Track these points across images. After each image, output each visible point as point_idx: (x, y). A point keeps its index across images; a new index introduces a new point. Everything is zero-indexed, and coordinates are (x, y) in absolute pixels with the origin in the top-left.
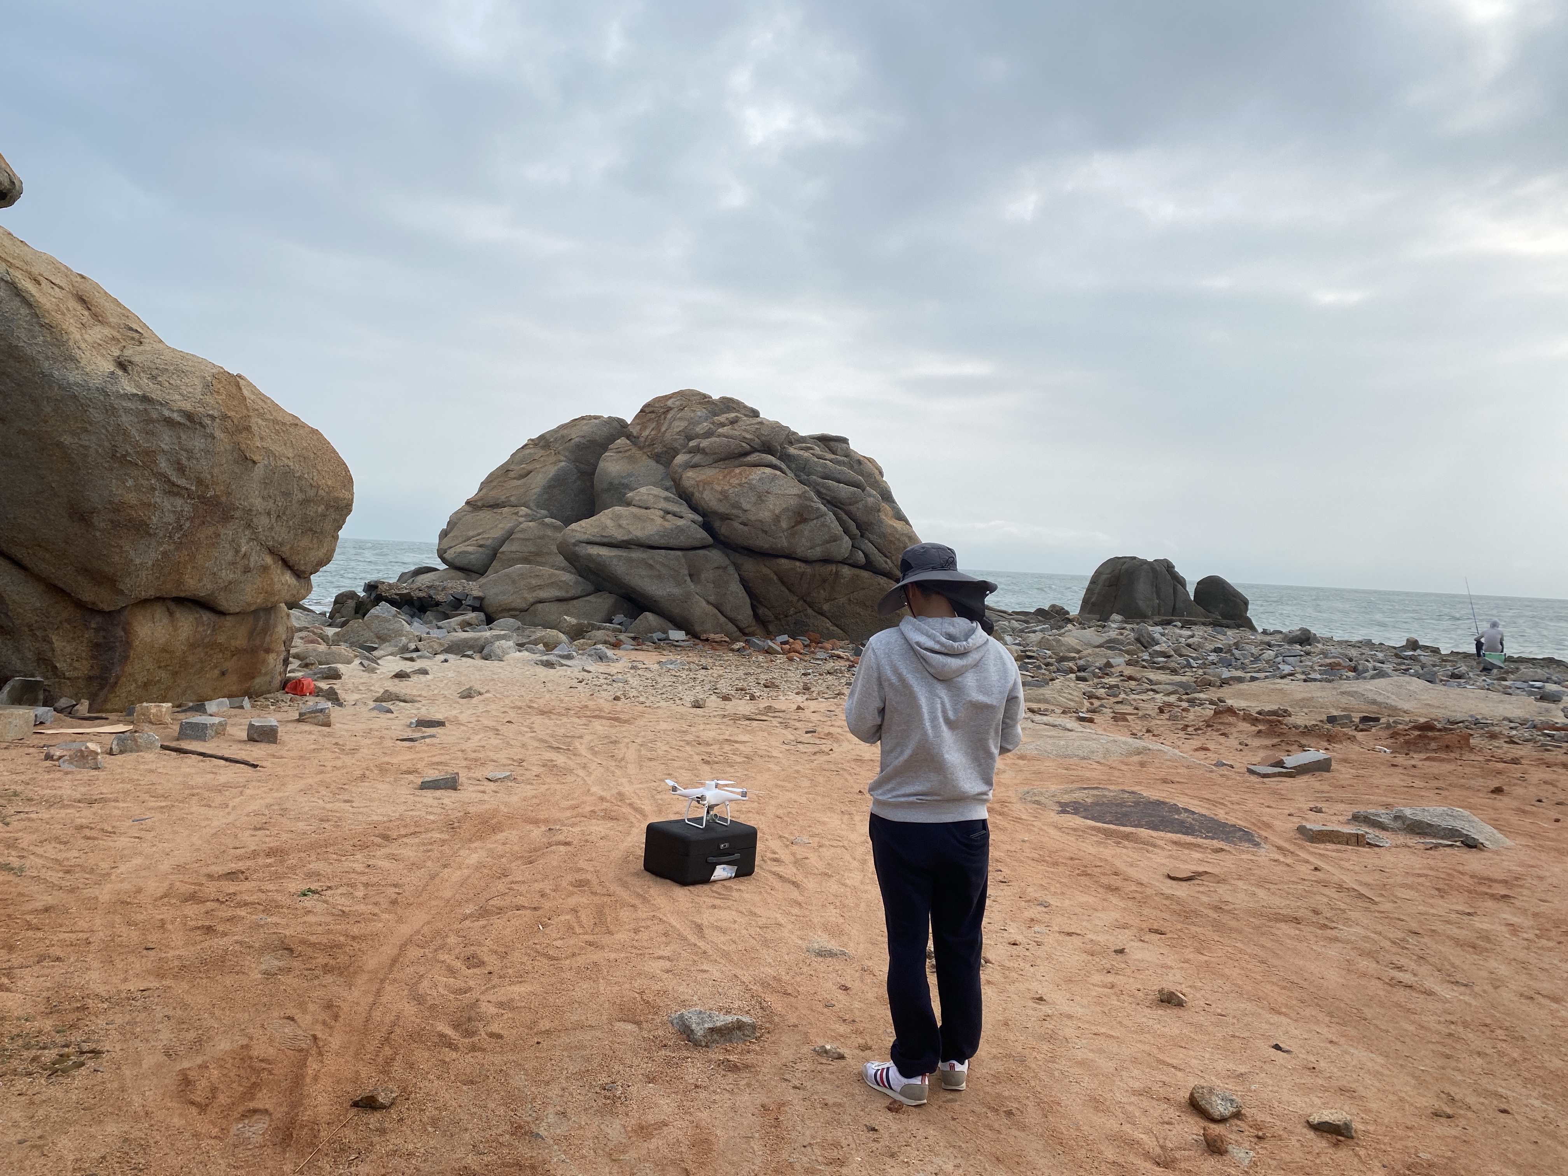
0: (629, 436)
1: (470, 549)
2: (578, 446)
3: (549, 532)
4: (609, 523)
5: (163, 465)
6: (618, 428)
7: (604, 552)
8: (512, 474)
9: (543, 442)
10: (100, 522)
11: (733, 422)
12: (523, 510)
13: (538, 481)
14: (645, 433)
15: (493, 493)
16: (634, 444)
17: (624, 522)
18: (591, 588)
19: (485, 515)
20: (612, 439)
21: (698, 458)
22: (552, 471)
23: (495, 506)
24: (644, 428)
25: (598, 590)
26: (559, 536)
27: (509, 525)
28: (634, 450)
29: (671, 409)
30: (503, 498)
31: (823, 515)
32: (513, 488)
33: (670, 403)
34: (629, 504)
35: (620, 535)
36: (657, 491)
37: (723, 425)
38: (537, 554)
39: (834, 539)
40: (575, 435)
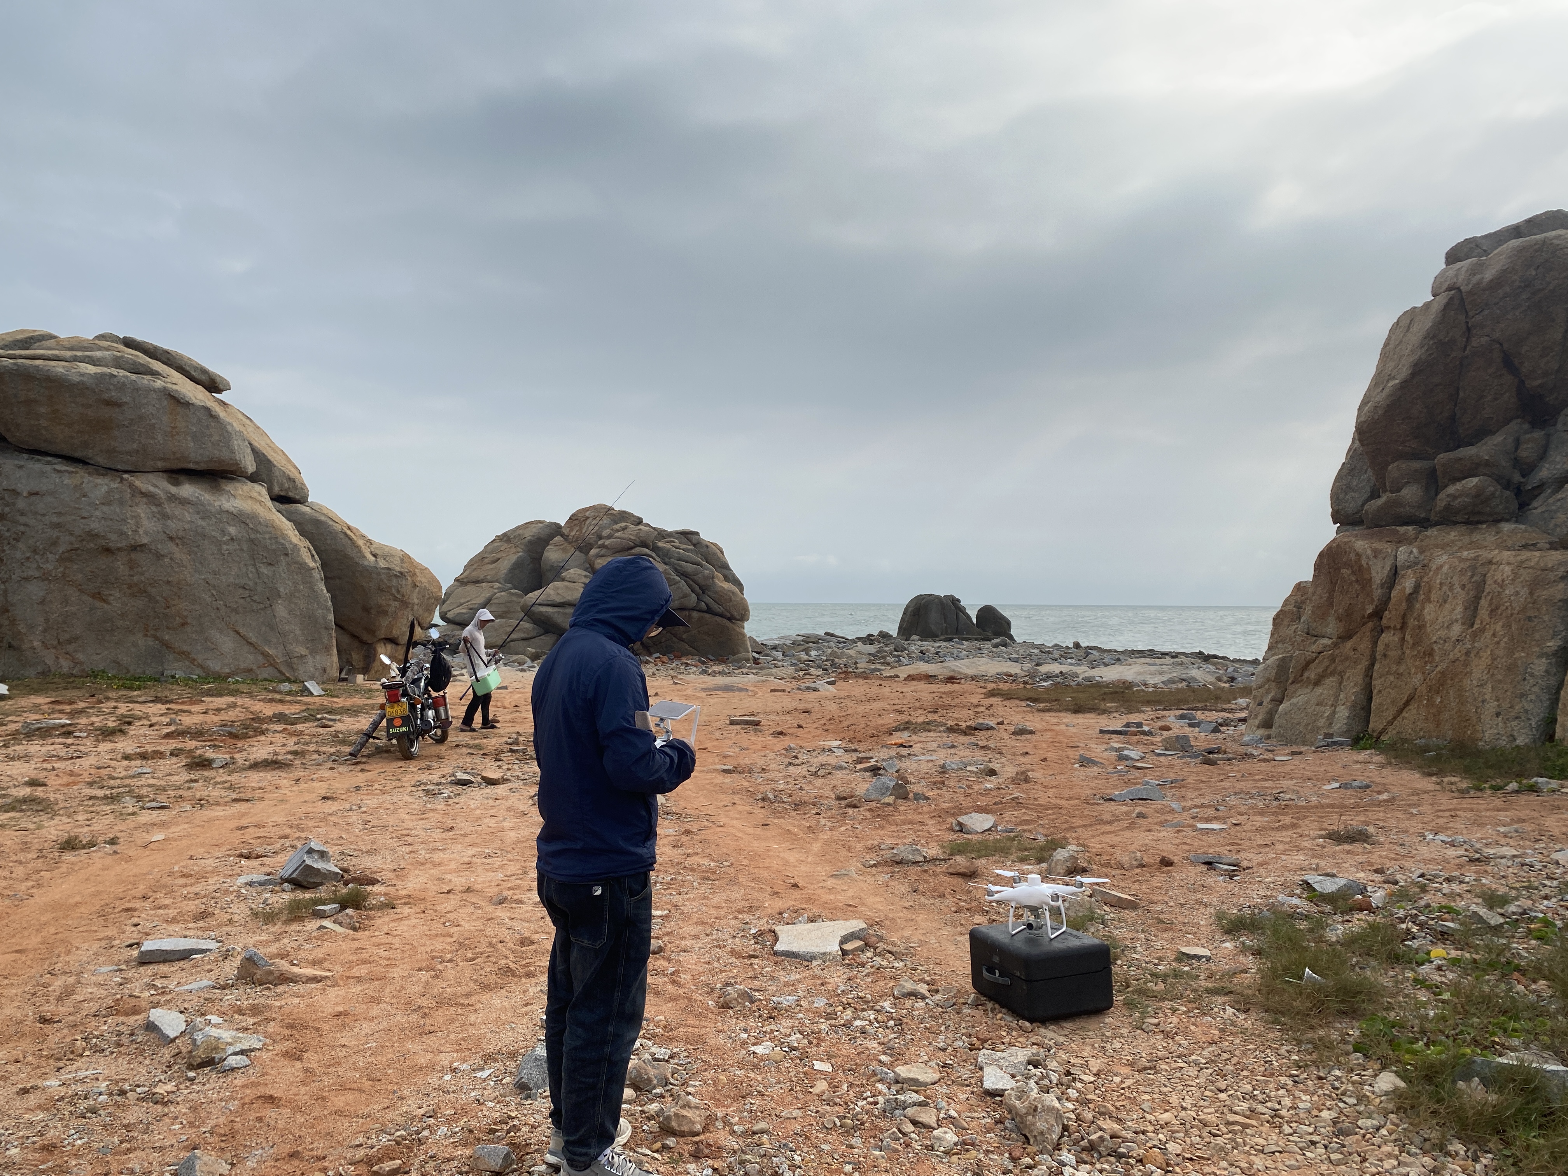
0: (562, 535)
1: (464, 611)
2: (530, 542)
3: (514, 599)
4: (552, 592)
5: (394, 591)
6: (555, 530)
7: (550, 610)
8: (486, 561)
9: (505, 538)
10: (373, 612)
11: (624, 529)
12: (497, 585)
13: (505, 565)
14: (573, 533)
15: (474, 574)
16: (566, 540)
17: (560, 592)
18: (542, 631)
19: (469, 588)
20: (551, 537)
21: (603, 551)
22: (514, 558)
23: (477, 582)
24: (571, 530)
25: (546, 632)
26: (522, 601)
27: (488, 595)
28: (566, 544)
29: (587, 518)
30: (482, 577)
31: (678, 582)
32: (488, 570)
33: (587, 514)
34: (563, 580)
35: (559, 600)
36: (580, 572)
37: (618, 531)
38: (507, 612)
39: (685, 596)
40: (528, 534)
